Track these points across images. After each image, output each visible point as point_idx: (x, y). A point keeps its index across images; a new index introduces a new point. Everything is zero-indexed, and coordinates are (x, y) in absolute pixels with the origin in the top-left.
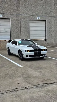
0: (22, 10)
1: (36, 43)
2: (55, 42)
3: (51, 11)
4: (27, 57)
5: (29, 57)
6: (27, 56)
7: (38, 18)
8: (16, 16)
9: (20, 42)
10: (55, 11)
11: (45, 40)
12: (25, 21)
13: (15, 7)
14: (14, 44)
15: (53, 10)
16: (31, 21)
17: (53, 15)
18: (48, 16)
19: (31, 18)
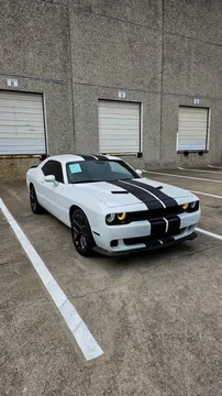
0: (78, 69)
1: (138, 172)
2: (163, 161)
3: (154, 78)
4: (115, 249)
5: (122, 247)
6: (114, 243)
7: (122, 95)
8: (60, 86)
9: (76, 169)
10: (164, 77)
11: (140, 155)
12: (85, 102)
13: (57, 60)
14: (52, 177)
15: (160, 75)
16: (102, 104)
17: (159, 89)
18: (147, 89)
19: (103, 93)
